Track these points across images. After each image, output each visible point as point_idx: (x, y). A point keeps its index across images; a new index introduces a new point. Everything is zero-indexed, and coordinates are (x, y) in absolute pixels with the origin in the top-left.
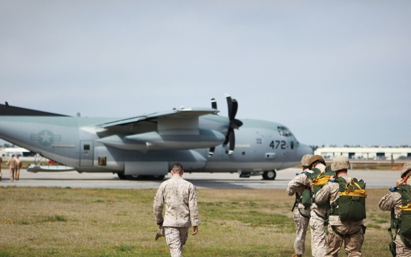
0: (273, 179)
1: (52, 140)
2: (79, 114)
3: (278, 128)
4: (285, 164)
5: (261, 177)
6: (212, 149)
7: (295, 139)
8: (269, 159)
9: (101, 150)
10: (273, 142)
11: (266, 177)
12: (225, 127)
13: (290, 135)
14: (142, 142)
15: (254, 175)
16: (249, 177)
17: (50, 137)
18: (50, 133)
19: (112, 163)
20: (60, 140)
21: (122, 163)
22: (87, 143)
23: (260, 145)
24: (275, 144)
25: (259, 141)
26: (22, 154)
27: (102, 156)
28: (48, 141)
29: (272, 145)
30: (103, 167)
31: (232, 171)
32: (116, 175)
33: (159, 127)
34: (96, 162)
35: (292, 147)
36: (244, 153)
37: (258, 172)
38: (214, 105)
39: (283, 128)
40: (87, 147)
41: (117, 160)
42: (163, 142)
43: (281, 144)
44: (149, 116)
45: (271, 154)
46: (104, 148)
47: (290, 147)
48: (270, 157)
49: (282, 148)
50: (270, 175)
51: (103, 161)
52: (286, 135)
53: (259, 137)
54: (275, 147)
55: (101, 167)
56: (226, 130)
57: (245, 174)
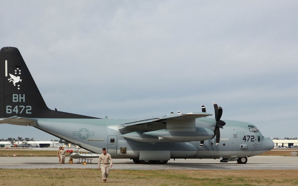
0: (245, 163)
1: (88, 136)
2: (106, 117)
3: (249, 126)
4: (254, 152)
5: (236, 162)
6: (202, 142)
7: (261, 135)
8: (243, 149)
9: (122, 143)
10: (245, 136)
11: (240, 162)
12: (213, 126)
13: (257, 131)
14: (156, 137)
15: (231, 160)
16: (227, 162)
17: (87, 133)
18: (87, 130)
19: (130, 152)
20: (94, 135)
21: (137, 151)
22: (113, 138)
23: (235, 138)
24: (247, 138)
25: (235, 136)
26: (39, 145)
27: (123, 147)
28: (86, 136)
29: (244, 139)
30: (124, 155)
31: (215, 157)
32: (132, 160)
33: (168, 126)
34: (119, 151)
35: (259, 140)
36: (224, 145)
37: (234, 158)
38: (204, 110)
39: (252, 127)
40: (112, 141)
41: (134, 150)
42: (171, 137)
43: (251, 138)
44: (161, 118)
45: (244, 145)
46: (125, 141)
47: (257, 140)
48: (243, 147)
49: (252, 141)
50: (243, 160)
51: (124, 151)
52: (255, 132)
53: (236, 133)
54: (247, 140)
55: (122, 154)
56: (214, 128)
57: (225, 160)
